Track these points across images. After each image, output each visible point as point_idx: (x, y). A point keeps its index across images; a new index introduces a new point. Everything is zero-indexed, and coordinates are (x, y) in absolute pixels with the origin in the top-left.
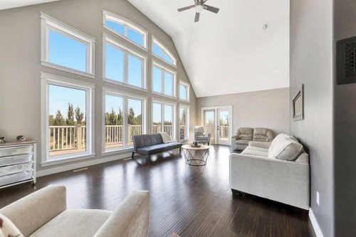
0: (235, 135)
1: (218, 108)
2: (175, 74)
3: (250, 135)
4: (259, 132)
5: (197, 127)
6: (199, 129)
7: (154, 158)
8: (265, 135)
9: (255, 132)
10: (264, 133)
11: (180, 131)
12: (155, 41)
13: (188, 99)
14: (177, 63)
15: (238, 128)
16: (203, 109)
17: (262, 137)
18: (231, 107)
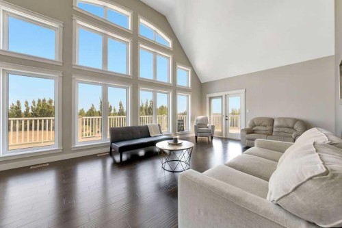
0: (248, 127)
1: (226, 93)
2: (170, 57)
3: (268, 128)
4: (282, 123)
5: (200, 117)
6: (202, 120)
7: (142, 153)
8: (293, 128)
9: (276, 123)
10: (290, 125)
11: (177, 122)
12: (142, 21)
13: (190, 86)
14: (173, 44)
15: (252, 118)
16: (208, 96)
17: (287, 130)
18: (243, 91)
